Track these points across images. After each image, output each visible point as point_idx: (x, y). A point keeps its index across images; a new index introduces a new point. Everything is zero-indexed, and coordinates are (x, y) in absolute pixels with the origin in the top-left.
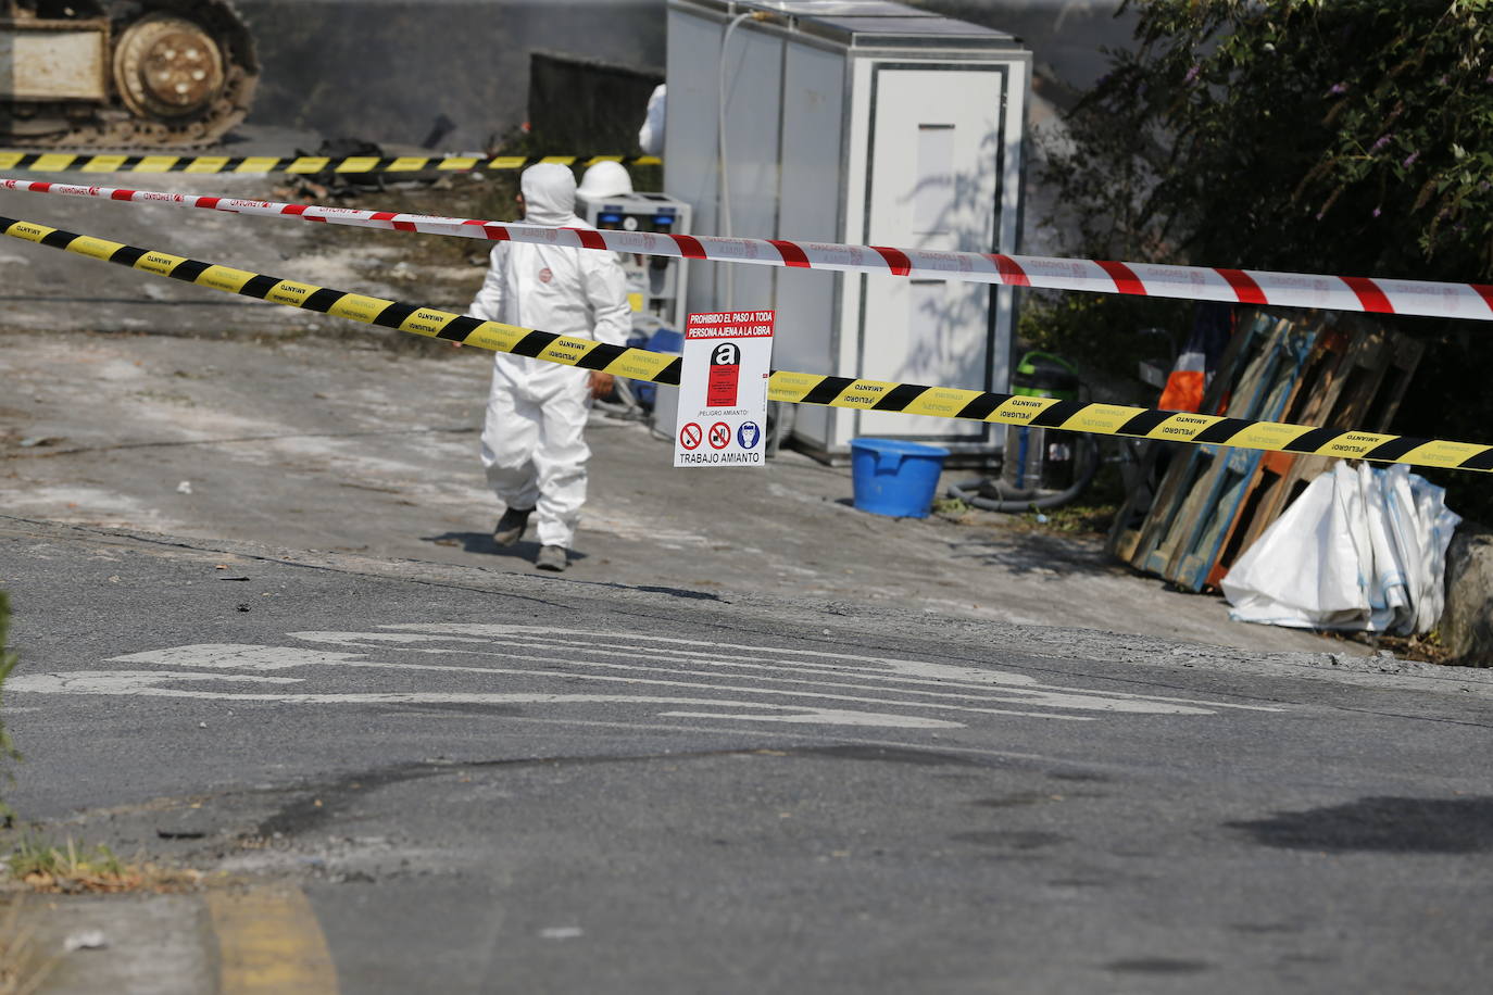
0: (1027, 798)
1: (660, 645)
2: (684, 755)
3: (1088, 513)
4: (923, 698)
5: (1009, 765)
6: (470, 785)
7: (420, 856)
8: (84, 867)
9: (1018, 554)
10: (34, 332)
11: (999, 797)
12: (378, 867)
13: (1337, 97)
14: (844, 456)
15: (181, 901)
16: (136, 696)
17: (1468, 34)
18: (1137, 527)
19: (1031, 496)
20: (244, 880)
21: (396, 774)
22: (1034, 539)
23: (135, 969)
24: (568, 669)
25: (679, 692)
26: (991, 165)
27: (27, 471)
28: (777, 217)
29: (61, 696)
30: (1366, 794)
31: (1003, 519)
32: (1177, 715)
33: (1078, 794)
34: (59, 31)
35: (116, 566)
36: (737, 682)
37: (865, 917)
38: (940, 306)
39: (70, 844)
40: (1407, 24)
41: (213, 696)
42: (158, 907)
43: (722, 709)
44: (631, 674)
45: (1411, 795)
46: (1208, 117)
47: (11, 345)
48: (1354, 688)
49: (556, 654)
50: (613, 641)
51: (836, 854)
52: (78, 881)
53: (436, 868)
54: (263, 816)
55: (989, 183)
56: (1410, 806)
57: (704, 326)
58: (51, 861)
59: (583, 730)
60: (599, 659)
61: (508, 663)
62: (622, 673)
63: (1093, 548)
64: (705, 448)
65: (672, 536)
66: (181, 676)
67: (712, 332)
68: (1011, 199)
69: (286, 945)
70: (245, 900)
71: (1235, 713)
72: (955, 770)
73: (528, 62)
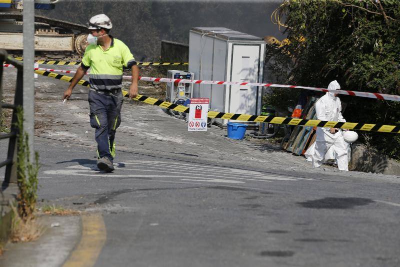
0: (255, 197)
1: (183, 165)
2: (184, 188)
3: (277, 139)
4: (236, 177)
5: (252, 191)
6: (139, 194)
7: (127, 209)
8: (57, 210)
9: (262, 147)
10: (57, 99)
11: (249, 197)
12: (118, 211)
13: (329, 52)
14: (226, 126)
15: (76, 217)
16: (72, 175)
17: (356, 39)
18: (287, 142)
19: (265, 135)
20: (90, 213)
21: (123, 192)
22: (266, 144)
23: (65, 231)
24: (162, 170)
25: (185, 175)
26: (257, 66)
27: (54, 128)
28: (212, 76)
29: (57, 175)
30: (326, 197)
31: (259, 140)
32: (290, 181)
33: (266, 197)
34: (63, 37)
35: (69, 148)
36: (198, 173)
37: (218, 222)
38: (246, 96)
39: (54, 205)
40: (343, 37)
41: (88, 175)
42: (72, 218)
43: (194, 179)
44: (176, 171)
45: (336, 197)
46: (303, 56)
47: (52, 102)
48: (328, 175)
49: (160, 167)
50: (173, 164)
51: (214, 209)
52: (55, 213)
53: (130, 211)
54: (95, 200)
55: (257, 70)
56: (335, 199)
57: (194, 101)
58: (50, 209)
59: (165, 183)
60: (169, 168)
61: (150, 169)
62: (174, 171)
63: (278, 146)
64: (194, 127)
65: (189, 143)
66: (82, 171)
67: (196, 102)
68: (261, 73)
69: (97, 226)
70: (90, 217)
71: (302, 180)
72: (241, 191)
73: (161, 43)
